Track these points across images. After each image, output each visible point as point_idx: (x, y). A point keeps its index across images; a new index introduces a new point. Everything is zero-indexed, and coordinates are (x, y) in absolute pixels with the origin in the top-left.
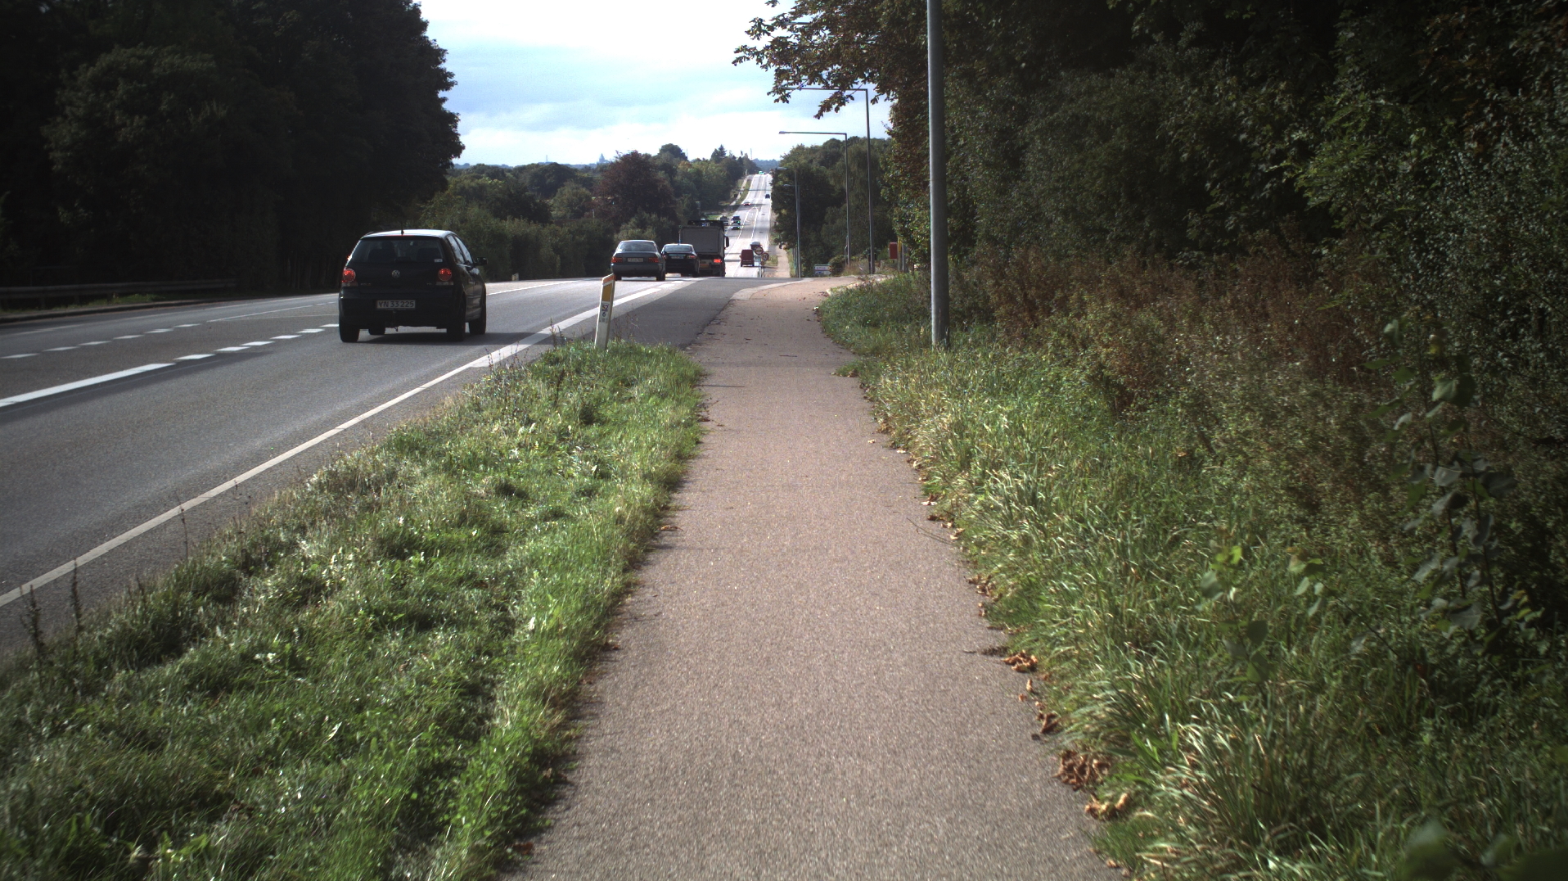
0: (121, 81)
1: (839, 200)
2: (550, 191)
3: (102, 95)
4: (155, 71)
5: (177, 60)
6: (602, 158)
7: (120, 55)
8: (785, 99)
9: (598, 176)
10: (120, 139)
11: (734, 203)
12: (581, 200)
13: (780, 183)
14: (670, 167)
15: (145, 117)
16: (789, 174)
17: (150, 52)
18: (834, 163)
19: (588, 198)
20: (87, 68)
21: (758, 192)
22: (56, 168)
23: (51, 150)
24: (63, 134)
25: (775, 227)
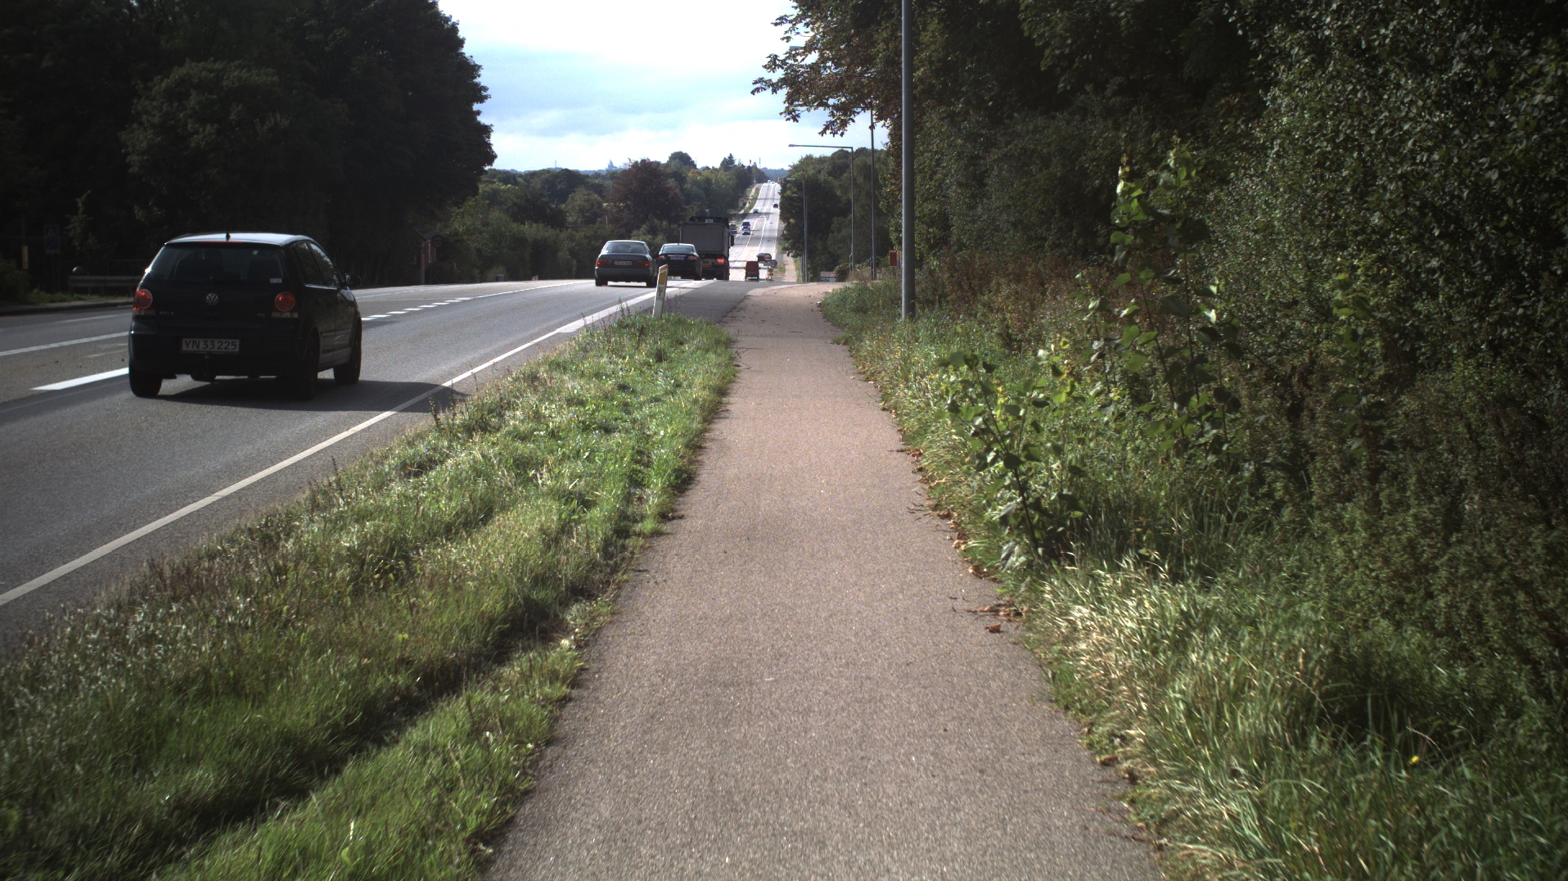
0: (194, 93)
1: (845, 211)
2: (563, 196)
3: (176, 104)
4: (225, 83)
5: (244, 74)
6: (611, 165)
7: (190, 69)
8: (795, 119)
9: (609, 183)
10: (193, 145)
11: (742, 212)
12: (593, 205)
13: (788, 193)
14: (680, 175)
15: (216, 126)
16: (797, 184)
17: (218, 66)
18: (841, 174)
19: (600, 205)
20: (162, 80)
21: (767, 200)
22: (134, 169)
23: (128, 154)
24: (139, 140)
25: (783, 235)
